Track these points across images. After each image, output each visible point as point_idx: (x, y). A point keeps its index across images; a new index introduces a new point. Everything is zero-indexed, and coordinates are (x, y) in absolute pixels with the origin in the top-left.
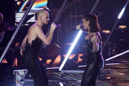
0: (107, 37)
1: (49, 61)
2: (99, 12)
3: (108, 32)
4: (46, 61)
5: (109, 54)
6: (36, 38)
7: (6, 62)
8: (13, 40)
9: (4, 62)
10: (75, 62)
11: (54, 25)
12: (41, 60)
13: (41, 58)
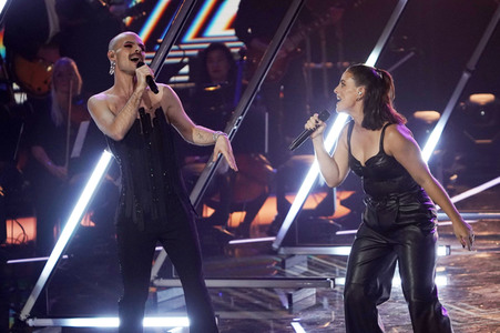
1: (237, 217)
2: (402, 50)
3: (434, 115)
10: (323, 218)
12: (213, 215)
13: (212, 207)
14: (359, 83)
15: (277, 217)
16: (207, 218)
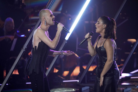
0: (133, 46)
1: (66, 73)
2: (124, 18)
3: (134, 40)
4: (63, 73)
7: (17, 73)
8: (26, 48)
9: (15, 73)
12: (58, 72)
13: (58, 69)
14: (104, 23)
15: (80, 73)
16: (56, 73)
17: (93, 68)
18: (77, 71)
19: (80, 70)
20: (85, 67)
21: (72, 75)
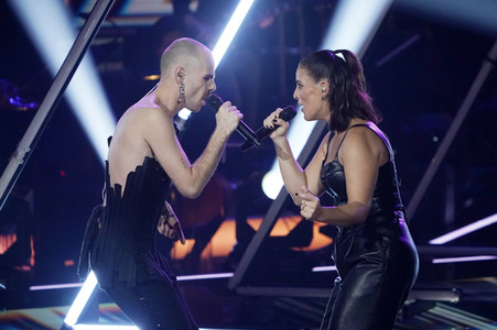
5: (449, 214)
6: (147, 158)
8: (27, 153)
10: (297, 249)
11: (232, 113)
17: (286, 224)
18: (225, 239)
19: (239, 236)
20: (255, 224)
21: (205, 254)
